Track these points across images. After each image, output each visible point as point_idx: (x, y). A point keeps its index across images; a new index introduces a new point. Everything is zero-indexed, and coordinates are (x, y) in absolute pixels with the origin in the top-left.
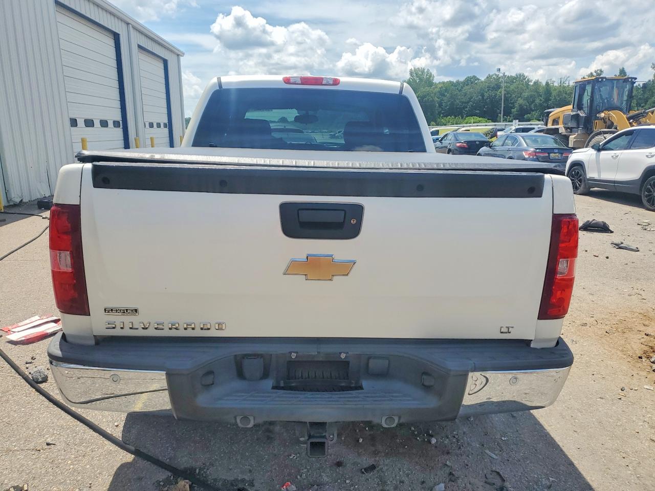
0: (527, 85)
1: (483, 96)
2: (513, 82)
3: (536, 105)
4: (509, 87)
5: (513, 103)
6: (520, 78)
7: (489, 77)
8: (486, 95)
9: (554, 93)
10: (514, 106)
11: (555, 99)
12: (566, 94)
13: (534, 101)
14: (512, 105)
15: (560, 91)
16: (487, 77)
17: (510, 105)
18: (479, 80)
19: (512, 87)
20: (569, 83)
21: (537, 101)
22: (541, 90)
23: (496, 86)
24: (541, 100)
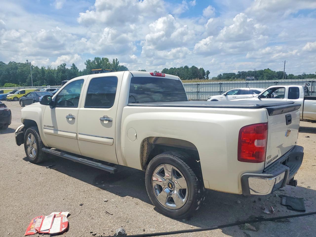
0: (32, 68)
1: (9, 72)
2: (25, 67)
3: (38, 78)
4: (23, 69)
5: (26, 77)
6: (28, 65)
7: (10, 63)
8: (11, 72)
9: (46, 73)
10: (27, 78)
11: (47, 75)
12: (52, 73)
13: (37, 76)
14: (26, 78)
15: (49, 72)
16: (9, 63)
17: (25, 77)
18: (4, 64)
19: (25, 69)
20: (52, 68)
21: (38, 76)
22: (40, 71)
23: (15, 68)
24: (40, 76)
